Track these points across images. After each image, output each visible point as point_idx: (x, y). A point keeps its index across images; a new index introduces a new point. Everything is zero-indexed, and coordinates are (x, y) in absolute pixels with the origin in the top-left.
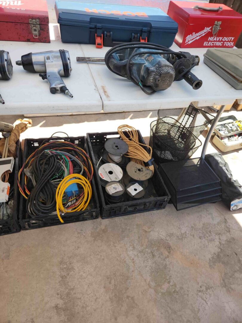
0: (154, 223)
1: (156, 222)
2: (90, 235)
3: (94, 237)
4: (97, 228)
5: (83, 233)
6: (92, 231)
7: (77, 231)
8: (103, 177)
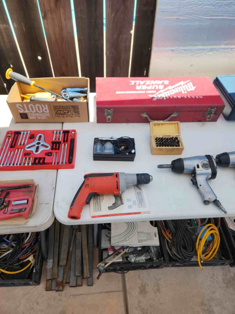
2: (222, 281)
3: (226, 284)
4: (227, 275)
5: (215, 278)
6: (223, 278)
7: (210, 275)
8: (230, 226)
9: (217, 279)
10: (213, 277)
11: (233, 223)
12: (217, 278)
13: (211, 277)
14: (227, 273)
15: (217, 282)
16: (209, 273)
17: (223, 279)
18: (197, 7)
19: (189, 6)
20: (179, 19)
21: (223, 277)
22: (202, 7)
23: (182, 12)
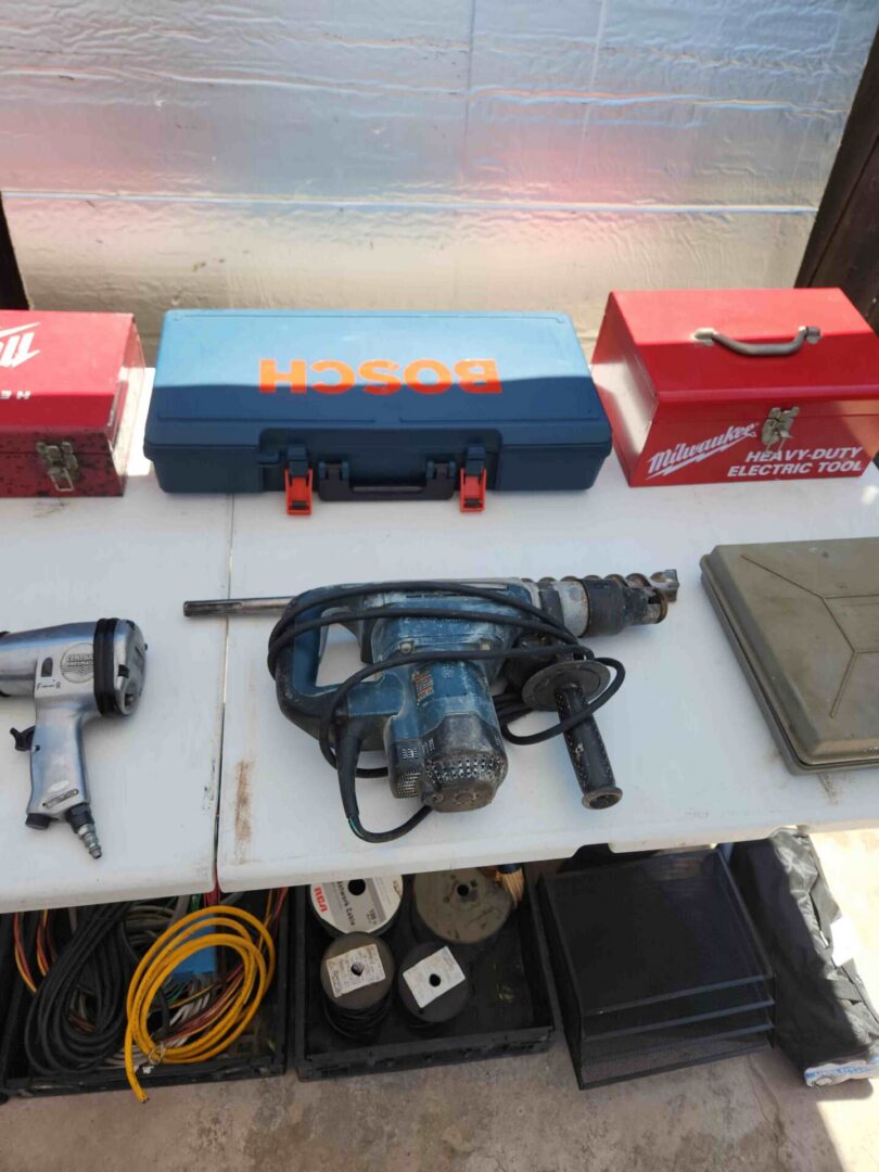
0: (490, 1115)
1: (497, 1113)
2: (242, 1144)
3: (255, 1156)
4: (273, 1116)
5: (219, 1134)
6: (251, 1130)
7: (200, 1123)
8: (324, 909)
9: (223, 1140)
10: (213, 1128)
11: (343, 893)
12: (225, 1133)
13: (204, 1132)
14: (278, 1108)
15: (223, 1149)
16: (198, 1114)
17: (251, 1138)
18: (135, 37)
19: (98, 30)
20: (72, 79)
21: (255, 1128)
22: (157, 37)
23: (76, 53)
